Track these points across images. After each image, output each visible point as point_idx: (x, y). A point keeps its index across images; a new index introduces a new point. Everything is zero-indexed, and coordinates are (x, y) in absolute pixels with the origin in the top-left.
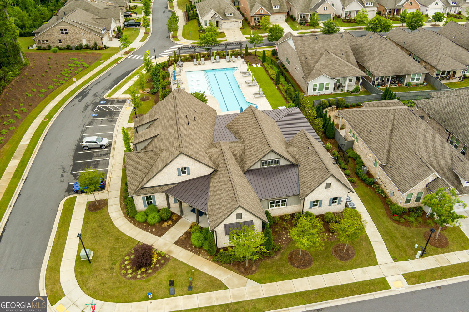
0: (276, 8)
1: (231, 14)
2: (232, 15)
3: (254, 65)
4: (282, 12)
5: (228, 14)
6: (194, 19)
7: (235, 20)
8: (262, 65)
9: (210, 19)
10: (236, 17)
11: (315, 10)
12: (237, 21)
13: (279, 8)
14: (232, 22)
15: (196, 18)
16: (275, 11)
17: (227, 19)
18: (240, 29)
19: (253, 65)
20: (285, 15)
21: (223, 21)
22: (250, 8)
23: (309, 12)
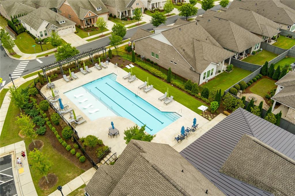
0: (99, 10)
1: (63, 22)
2: (65, 22)
3: (128, 67)
4: (105, 12)
5: (61, 22)
6: (22, 32)
7: (68, 27)
8: (135, 65)
9: (45, 29)
10: (69, 23)
11: (130, 7)
12: (71, 27)
13: (101, 9)
14: (66, 28)
15: (25, 31)
16: (99, 13)
17: (61, 27)
18: (75, 33)
19: (126, 66)
20: (107, 15)
21: (58, 29)
22: (77, 13)
23: (126, 9)
